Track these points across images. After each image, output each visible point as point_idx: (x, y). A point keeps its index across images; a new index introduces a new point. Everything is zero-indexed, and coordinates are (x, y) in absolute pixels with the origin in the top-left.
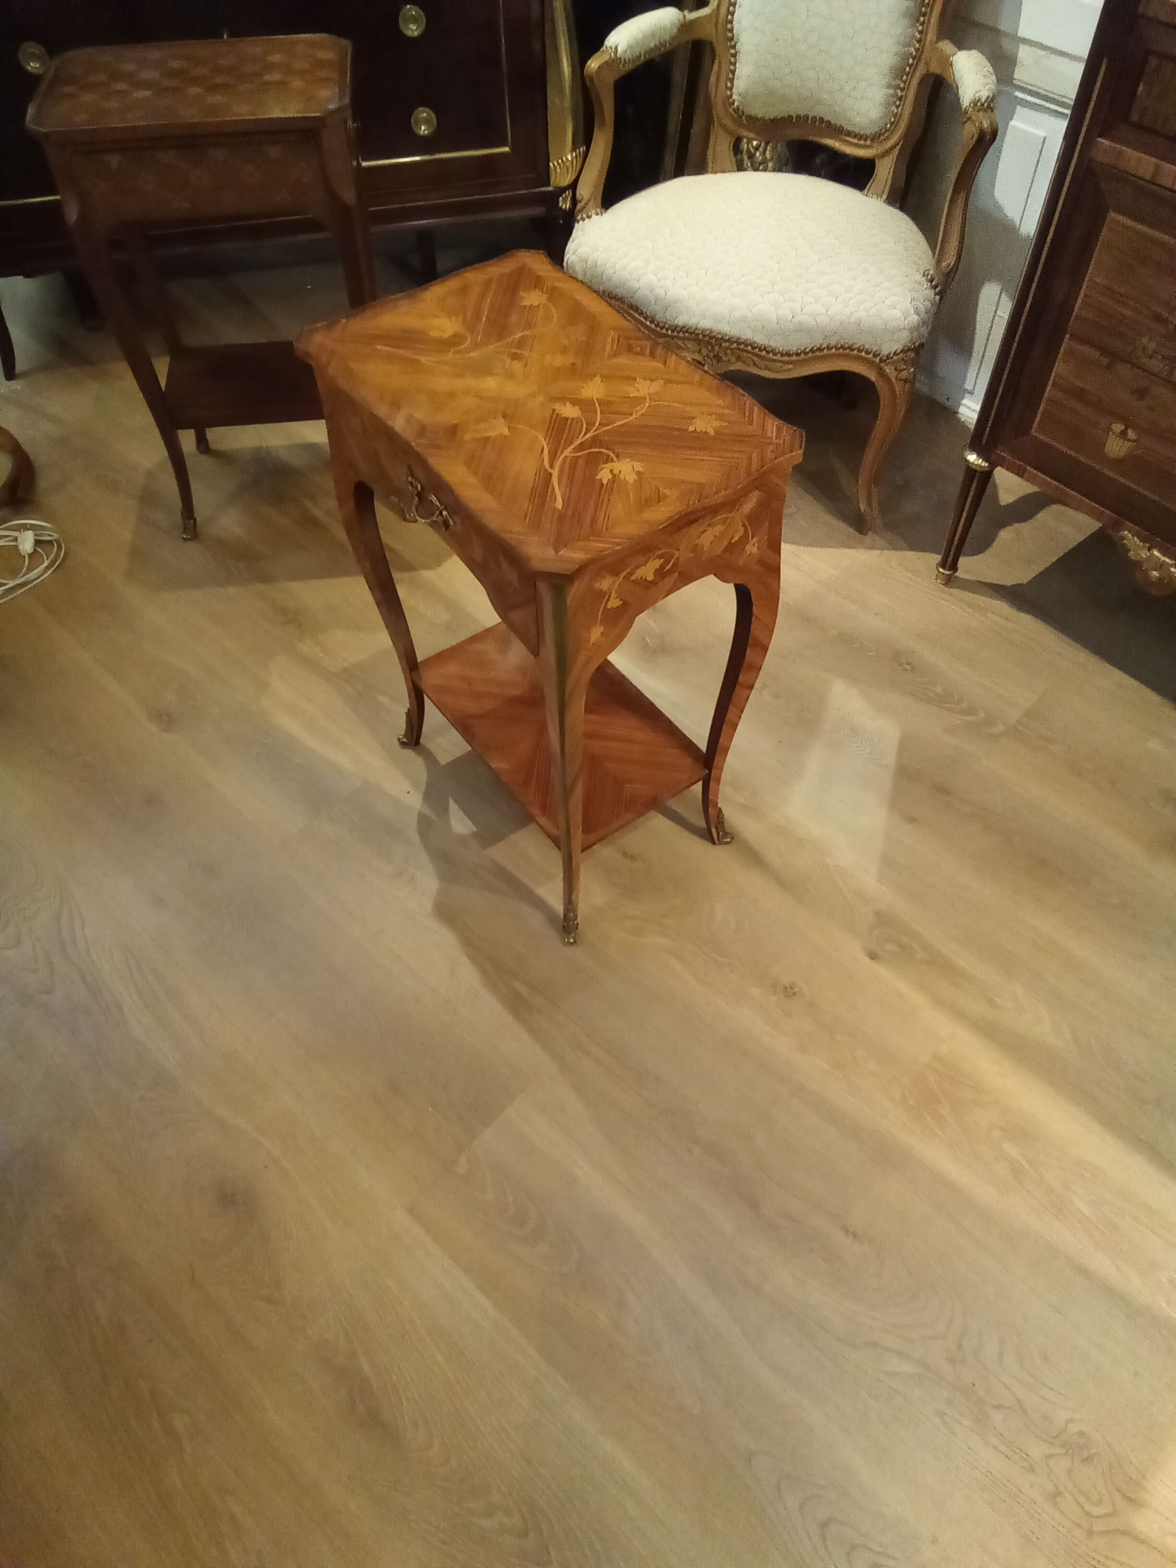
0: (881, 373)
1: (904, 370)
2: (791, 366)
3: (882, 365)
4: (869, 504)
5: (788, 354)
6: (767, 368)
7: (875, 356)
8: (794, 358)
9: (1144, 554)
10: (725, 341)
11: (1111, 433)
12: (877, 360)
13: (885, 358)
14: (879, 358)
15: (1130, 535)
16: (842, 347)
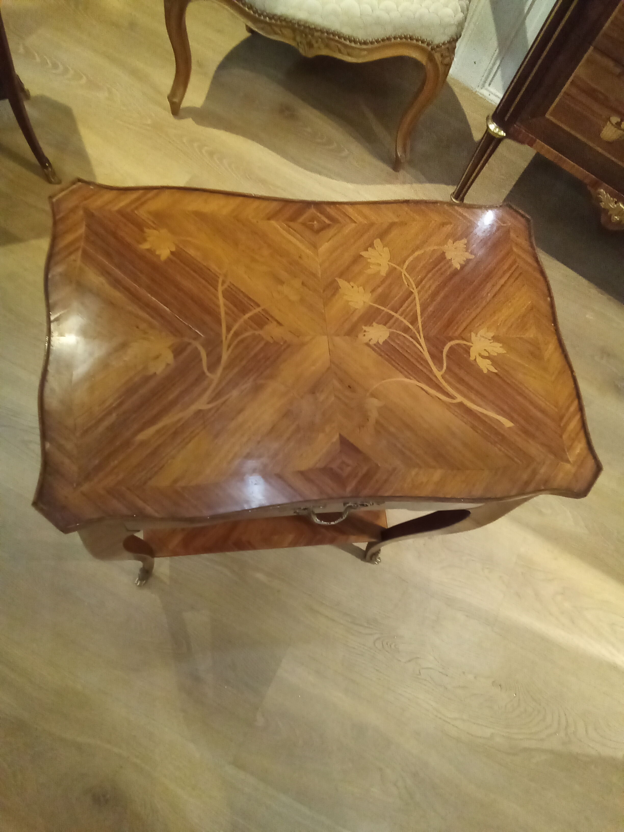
0: (431, 58)
1: (448, 57)
2: (365, 53)
3: (434, 52)
4: (405, 151)
5: (365, 43)
6: (349, 55)
7: (428, 44)
8: (370, 46)
9: (612, 205)
10: (317, 31)
11: (608, 122)
12: (429, 48)
13: (435, 47)
14: (430, 47)
15: (604, 192)
16: (406, 38)
